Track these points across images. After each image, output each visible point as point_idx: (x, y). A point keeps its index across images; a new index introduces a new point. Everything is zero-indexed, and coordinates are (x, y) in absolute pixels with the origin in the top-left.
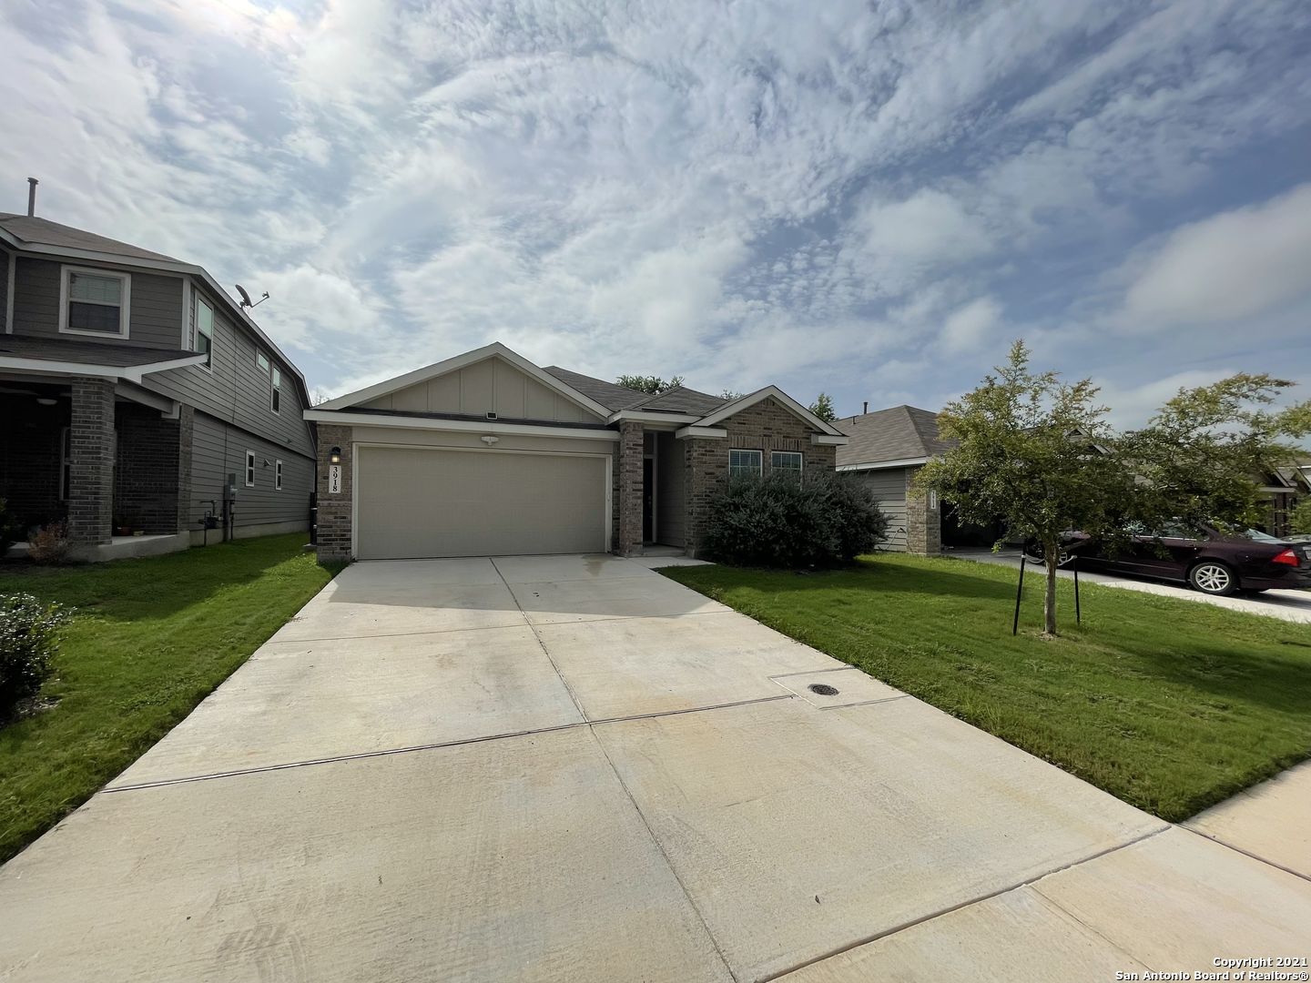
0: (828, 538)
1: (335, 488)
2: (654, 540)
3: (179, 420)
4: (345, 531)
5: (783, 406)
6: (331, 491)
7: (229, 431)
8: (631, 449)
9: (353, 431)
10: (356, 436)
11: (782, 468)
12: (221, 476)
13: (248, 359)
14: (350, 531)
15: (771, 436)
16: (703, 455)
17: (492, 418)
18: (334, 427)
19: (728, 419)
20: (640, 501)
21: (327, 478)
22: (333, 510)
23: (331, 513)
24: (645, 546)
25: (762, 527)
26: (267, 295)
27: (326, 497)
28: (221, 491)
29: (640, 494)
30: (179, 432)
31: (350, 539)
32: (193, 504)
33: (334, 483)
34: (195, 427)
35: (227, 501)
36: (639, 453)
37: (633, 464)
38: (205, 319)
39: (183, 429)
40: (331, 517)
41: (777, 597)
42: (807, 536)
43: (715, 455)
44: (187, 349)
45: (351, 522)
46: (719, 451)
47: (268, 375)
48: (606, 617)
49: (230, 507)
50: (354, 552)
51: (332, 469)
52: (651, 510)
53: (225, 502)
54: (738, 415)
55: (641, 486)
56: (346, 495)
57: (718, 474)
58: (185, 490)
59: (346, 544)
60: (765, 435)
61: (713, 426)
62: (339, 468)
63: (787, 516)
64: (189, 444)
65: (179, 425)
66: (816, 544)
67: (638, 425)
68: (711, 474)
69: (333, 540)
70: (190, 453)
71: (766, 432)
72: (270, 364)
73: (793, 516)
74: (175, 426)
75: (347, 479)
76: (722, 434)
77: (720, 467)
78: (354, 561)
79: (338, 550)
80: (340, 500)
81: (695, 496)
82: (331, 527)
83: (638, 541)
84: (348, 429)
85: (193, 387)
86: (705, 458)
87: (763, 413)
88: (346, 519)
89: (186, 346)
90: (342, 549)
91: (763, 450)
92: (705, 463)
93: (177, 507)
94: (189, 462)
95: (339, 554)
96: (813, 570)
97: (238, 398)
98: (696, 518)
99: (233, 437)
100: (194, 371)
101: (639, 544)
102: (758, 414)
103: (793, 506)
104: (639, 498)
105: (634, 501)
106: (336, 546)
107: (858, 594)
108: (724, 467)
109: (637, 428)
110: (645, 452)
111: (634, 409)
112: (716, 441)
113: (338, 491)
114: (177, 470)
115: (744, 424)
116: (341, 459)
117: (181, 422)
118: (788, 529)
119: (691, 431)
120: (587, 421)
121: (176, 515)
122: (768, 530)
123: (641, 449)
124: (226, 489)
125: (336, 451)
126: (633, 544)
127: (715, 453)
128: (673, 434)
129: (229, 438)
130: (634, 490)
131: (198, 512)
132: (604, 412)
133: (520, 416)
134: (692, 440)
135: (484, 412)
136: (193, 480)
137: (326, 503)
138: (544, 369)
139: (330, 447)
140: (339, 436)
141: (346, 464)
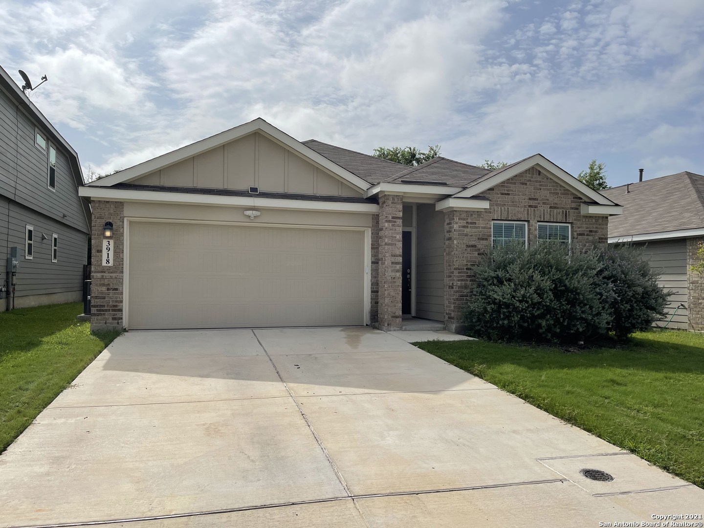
0: (599, 314)
1: (108, 261)
2: (413, 312)
4: (116, 301)
5: (550, 176)
6: (104, 263)
7: (12, 207)
8: (389, 221)
9: (125, 207)
10: (127, 211)
11: (548, 240)
12: (5, 250)
13: (27, 138)
14: (122, 302)
15: (536, 207)
16: (464, 227)
17: (253, 192)
18: (107, 202)
19: (491, 189)
20: (399, 275)
21: (100, 251)
22: (106, 282)
23: (104, 285)
24: (403, 319)
25: (527, 302)
26: (45, 78)
27: (99, 269)
28: (4, 263)
29: (399, 267)
31: (121, 310)
33: (106, 256)
35: (10, 273)
36: (398, 226)
37: (392, 237)
40: (104, 289)
41: (544, 375)
42: (576, 312)
43: (477, 228)
45: (122, 293)
46: (481, 223)
47: (45, 153)
48: (367, 391)
49: (12, 278)
50: (125, 323)
51: (105, 243)
52: (410, 283)
53: (7, 273)
54: (502, 184)
55: (400, 259)
56: (118, 267)
57: (479, 246)
59: (118, 314)
60: (530, 206)
61: (474, 197)
62: (112, 242)
63: (555, 291)
66: (586, 320)
67: (396, 197)
68: (472, 246)
69: (106, 310)
71: (532, 203)
72: (47, 143)
73: (560, 291)
75: (119, 252)
76: (484, 205)
77: (483, 239)
78: (125, 330)
79: (110, 320)
80: (112, 273)
81: (455, 269)
82: (104, 298)
83: (397, 314)
84: (119, 204)
86: (466, 230)
87: (528, 183)
88: (117, 290)
90: (114, 319)
91: (528, 221)
92: (466, 235)
95: (112, 324)
96: (581, 348)
97: (20, 176)
98: (457, 292)
99: (15, 212)
101: (397, 317)
102: (523, 184)
103: (560, 281)
104: (397, 271)
105: (393, 274)
106: (108, 316)
107: (635, 375)
108: (486, 239)
109: (396, 200)
110: (404, 225)
111: (393, 182)
112: (478, 213)
113: (111, 264)
115: (509, 194)
116: (113, 233)
118: (555, 305)
119: (452, 203)
120: (346, 194)
122: (534, 305)
123: (400, 222)
124: (8, 261)
125: (109, 225)
126: (393, 317)
127: (477, 225)
128: (434, 205)
129: (11, 214)
130: (392, 263)
132: (363, 185)
133: (280, 190)
134: (452, 212)
135: (245, 186)
137: (99, 275)
138: (304, 143)
139: (103, 222)
140: (112, 211)
141: (118, 238)
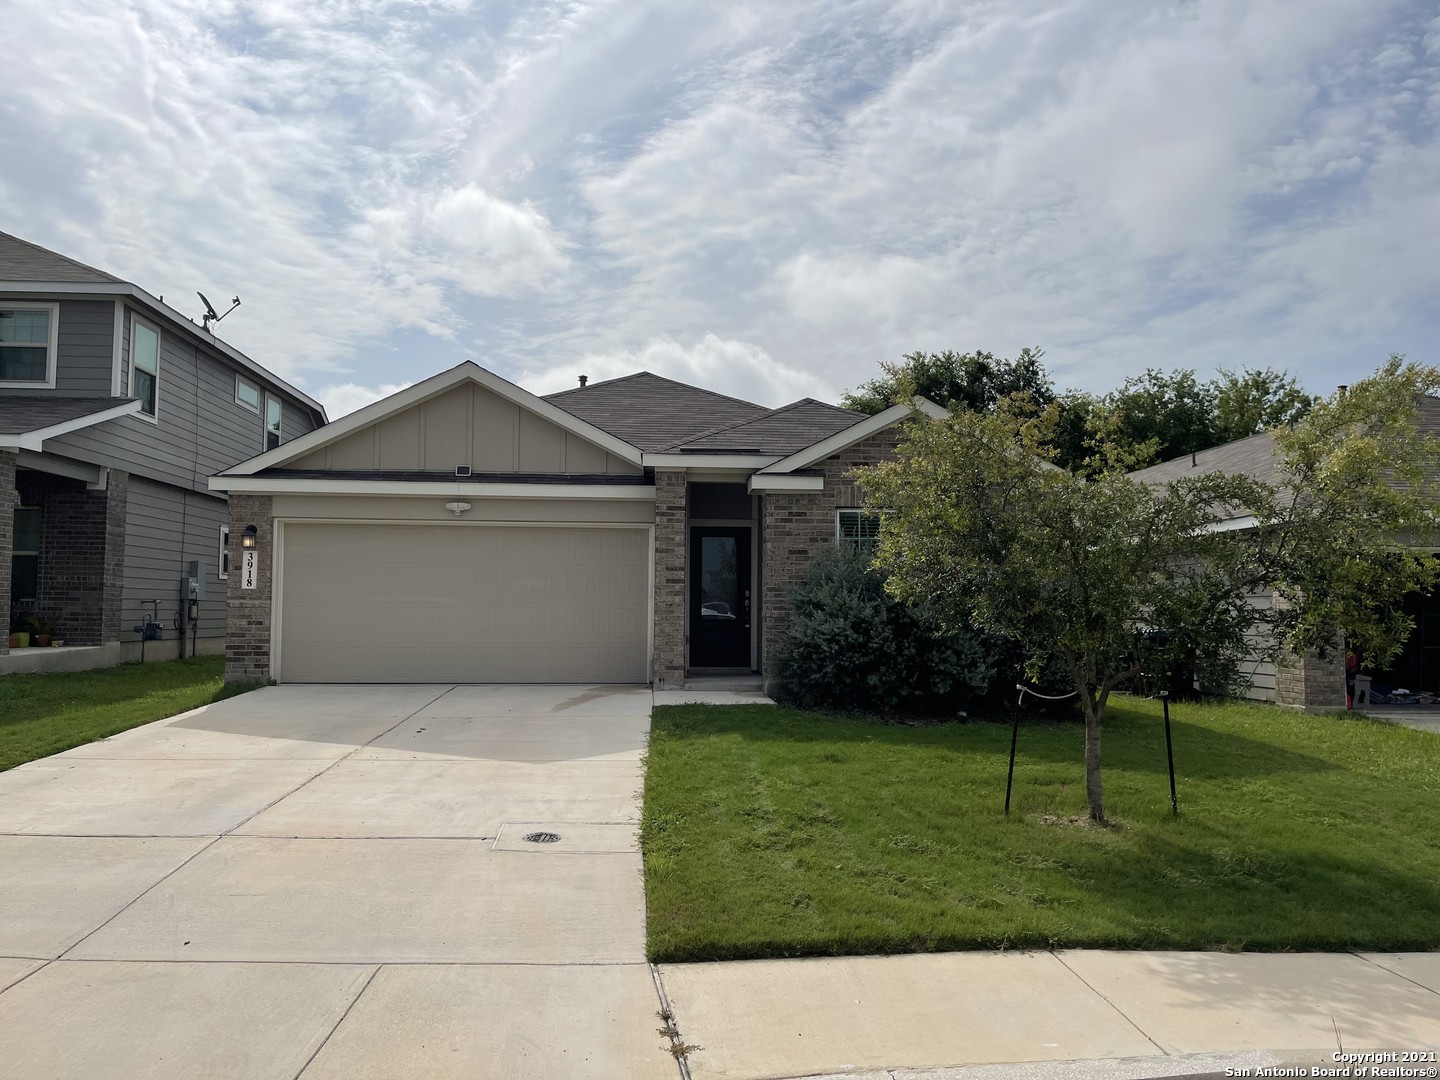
1: (249, 582)
3: (106, 491)
4: (260, 641)
6: (244, 586)
7: (190, 500)
9: (274, 501)
10: (277, 510)
12: (177, 566)
13: (222, 394)
14: (268, 641)
16: (785, 520)
17: (464, 475)
18: (249, 497)
20: (679, 600)
21: (239, 568)
22: (247, 612)
23: (244, 617)
26: (237, 300)
27: (238, 594)
28: (175, 586)
29: (679, 587)
30: (105, 508)
31: (267, 654)
32: (125, 605)
33: (249, 576)
34: (130, 497)
35: (186, 602)
36: (678, 521)
38: (145, 348)
39: (111, 503)
40: (244, 622)
43: (808, 521)
44: (119, 395)
45: (269, 629)
46: (816, 514)
47: (257, 412)
49: (190, 609)
50: (275, 669)
51: (246, 556)
52: (749, 614)
53: (182, 601)
54: (855, 448)
56: (265, 590)
57: (814, 552)
58: (113, 585)
59: (263, 660)
61: (799, 472)
62: (255, 554)
64: (121, 523)
65: (106, 498)
67: (675, 475)
68: (800, 552)
69: (247, 654)
70: (122, 535)
72: (260, 396)
74: (101, 499)
75: (265, 568)
76: (816, 484)
77: (819, 540)
78: (274, 683)
79: (252, 668)
80: (254, 599)
82: (244, 635)
83: (675, 664)
84: (267, 499)
85: (127, 445)
86: (789, 526)
88: (262, 625)
89: (116, 392)
90: (257, 666)
92: (789, 534)
93: (101, 609)
94: (120, 548)
95: (255, 674)
97: (201, 450)
99: (195, 507)
100: (129, 423)
105: (669, 599)
106: (249, 661)
108: (825, 540)
109: (674, 480)
110: (690, 519)
111: (666, 452)
113: (254, 586)
114: (103, 558)
116: (256, 542)
117: (109, 494)
121: (101, 619)
123: (681, 515)
124: (183, 583)
125: (252, 531)
126: (668, 668)
127: (808, 517)
129: (189, 510)
131: (132, 615)
133: (508, 469)
135: (451, 466)
136: (127, 572)
137: (237, 602)
139: (245, 525)
140: (256, 510)
141: (264, 548)
